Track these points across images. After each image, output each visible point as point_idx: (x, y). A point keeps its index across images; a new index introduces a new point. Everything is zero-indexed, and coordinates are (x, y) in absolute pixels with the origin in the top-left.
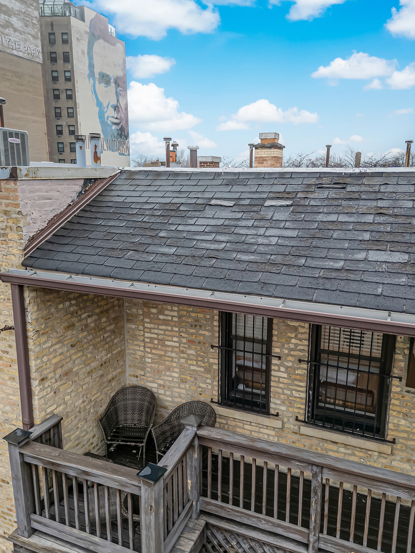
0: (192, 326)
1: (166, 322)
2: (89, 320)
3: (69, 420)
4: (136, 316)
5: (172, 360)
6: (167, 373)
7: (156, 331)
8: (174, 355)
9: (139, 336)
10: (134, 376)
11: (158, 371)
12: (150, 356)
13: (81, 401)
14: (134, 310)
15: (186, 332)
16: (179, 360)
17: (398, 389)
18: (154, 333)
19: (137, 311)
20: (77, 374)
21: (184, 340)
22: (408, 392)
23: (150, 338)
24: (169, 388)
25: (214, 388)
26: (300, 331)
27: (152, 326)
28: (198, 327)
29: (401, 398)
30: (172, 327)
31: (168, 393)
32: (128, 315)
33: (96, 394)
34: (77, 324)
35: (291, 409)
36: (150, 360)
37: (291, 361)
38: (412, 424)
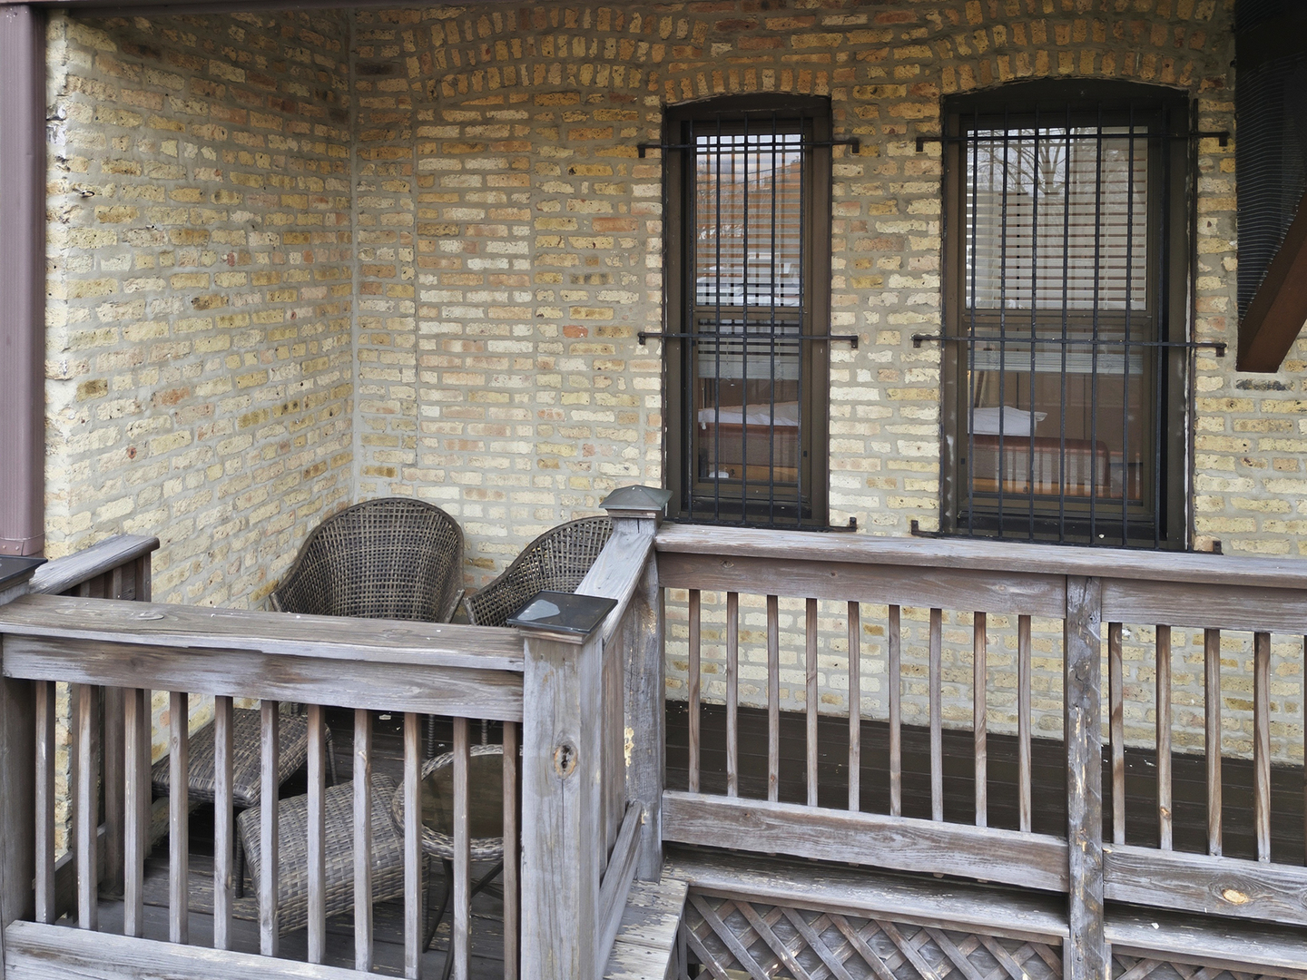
0: (575, 280)
1: (490, 280)
2: (254, 240)
3: (175, 572)
4: (390, 271)
5: (512, 399)
6: (496, 446)
7: (457, 312)
8: (516, 382)
9: (401, 333)
10: (380, 471)
11: (465, 444)
12: (436, 395)
13: (215, 513)
14: (385, 253)
15: (560, 303)
16: (533, 398)
17: (1216, 382)
18: (449, 320)
19: (397, 254)
20: (208, 411)
21: (551, 331)
22: (1245, 385)
23: (437, 336)
24: (499, 495)
25: (647, 470)
26: (915, 248)
27: (445, 295)
28: (595, 280)
29: (1225, 408)
30: (511, 289)
31: (495, 512)
32: (364, 269)
33: (263, 504)
34: (218, 236)
35: (894, 502)
36: (434, 412)
37: (889, 347)
38: (1264, 486)
